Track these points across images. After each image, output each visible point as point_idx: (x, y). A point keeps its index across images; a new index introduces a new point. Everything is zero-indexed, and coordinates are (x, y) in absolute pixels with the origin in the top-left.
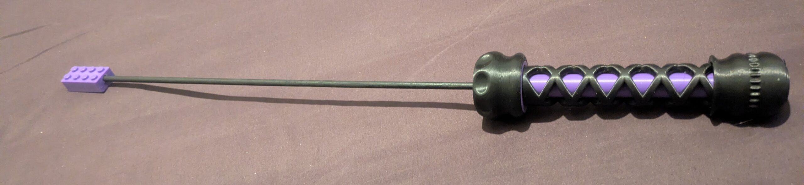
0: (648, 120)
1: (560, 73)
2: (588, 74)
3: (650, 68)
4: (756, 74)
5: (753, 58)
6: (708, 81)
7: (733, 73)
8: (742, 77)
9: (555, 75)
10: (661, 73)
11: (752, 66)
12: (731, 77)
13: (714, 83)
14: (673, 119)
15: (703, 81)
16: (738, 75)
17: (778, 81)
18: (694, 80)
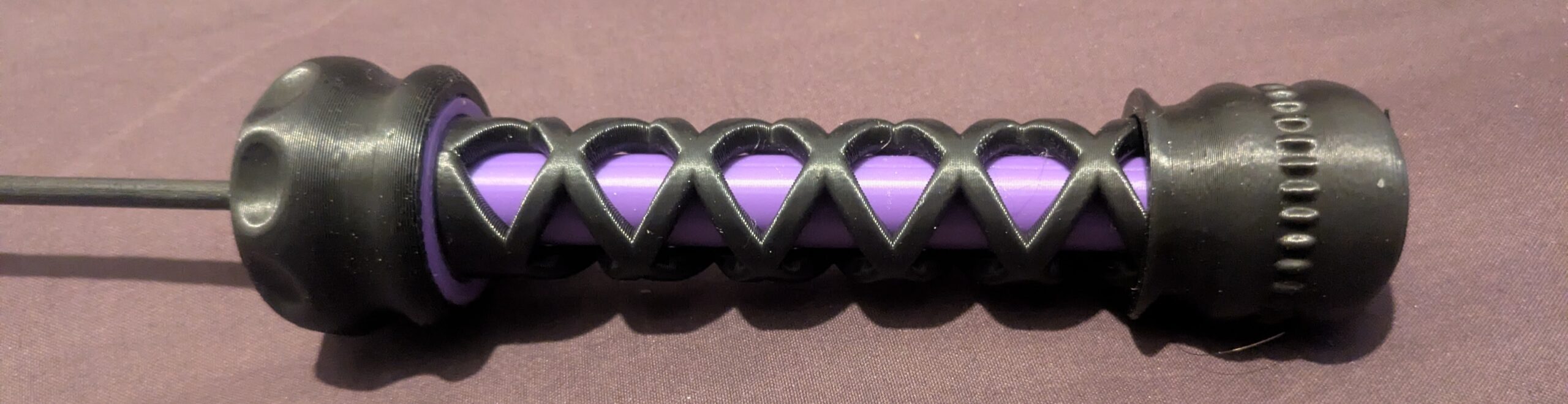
0: (918, 333)
1: (584, 146)
2: (689, 154)
3: (922, 134)
4: (1301, 159)
5: (1286, 104)
6: (1127, 186)
7: (1218, 155)
8: (1252, 171)
9: (563, 151)
10: (959, 152)
11: (1284, 130)
12: (1208, 172)
13: (1149, 191)
14: (1002, 329)
15: (1111, 184)
16: (1238, 165)
17: (1379, 189)
18: (1078, 181)
